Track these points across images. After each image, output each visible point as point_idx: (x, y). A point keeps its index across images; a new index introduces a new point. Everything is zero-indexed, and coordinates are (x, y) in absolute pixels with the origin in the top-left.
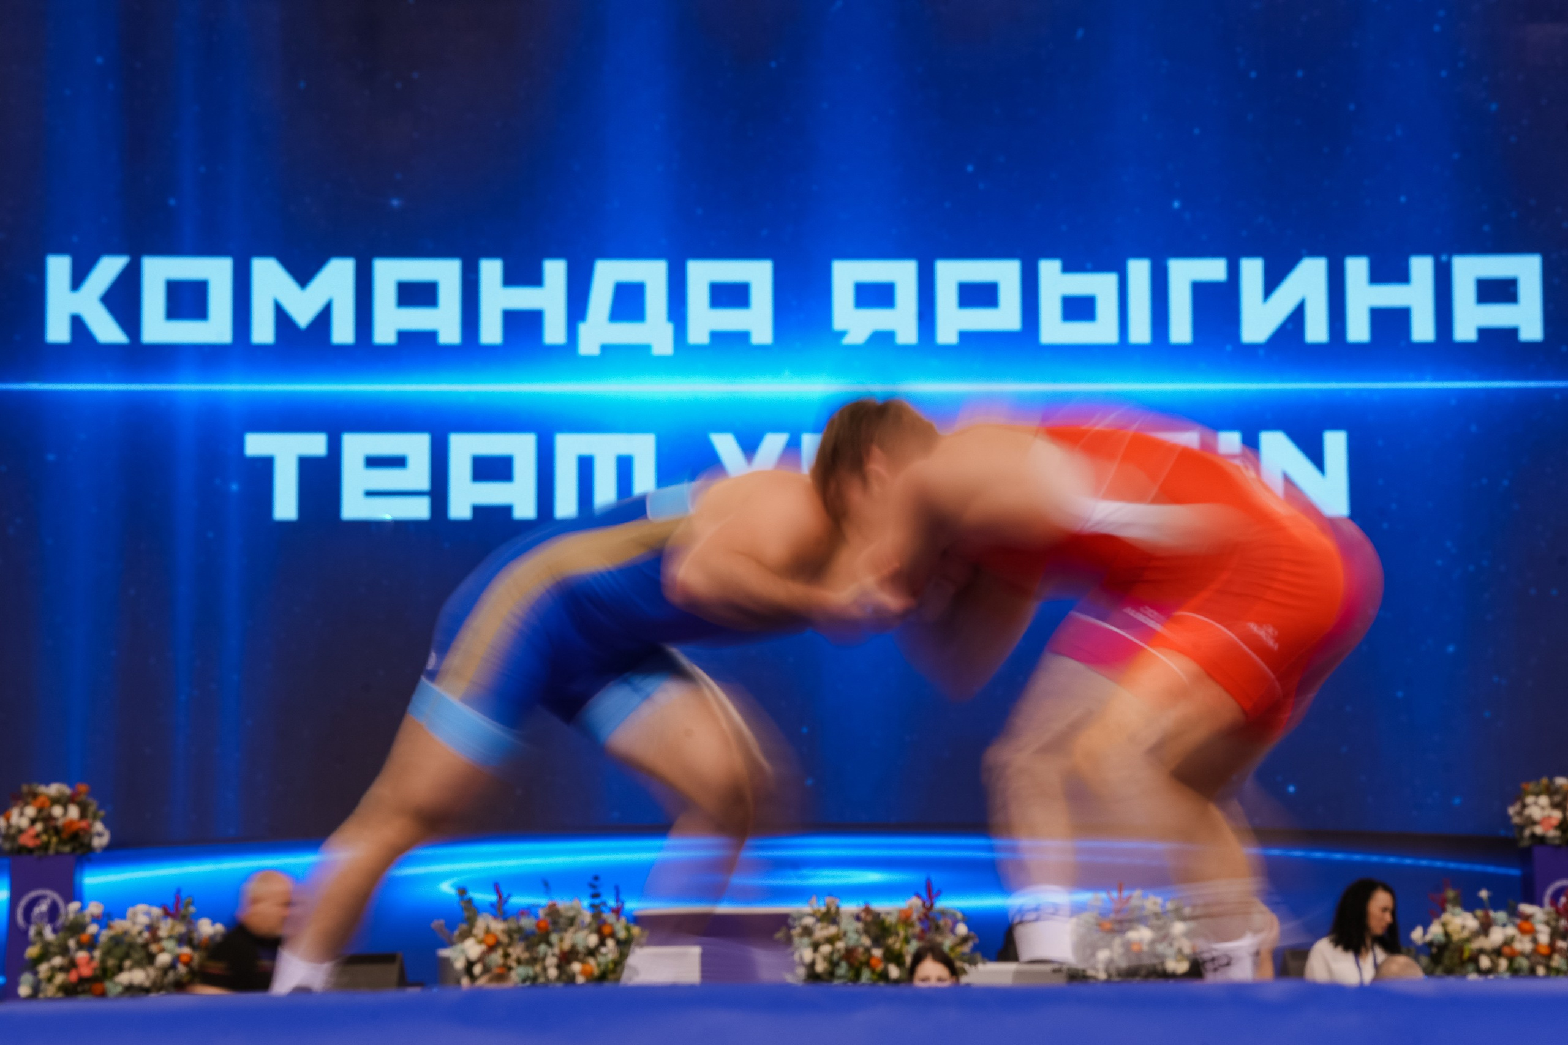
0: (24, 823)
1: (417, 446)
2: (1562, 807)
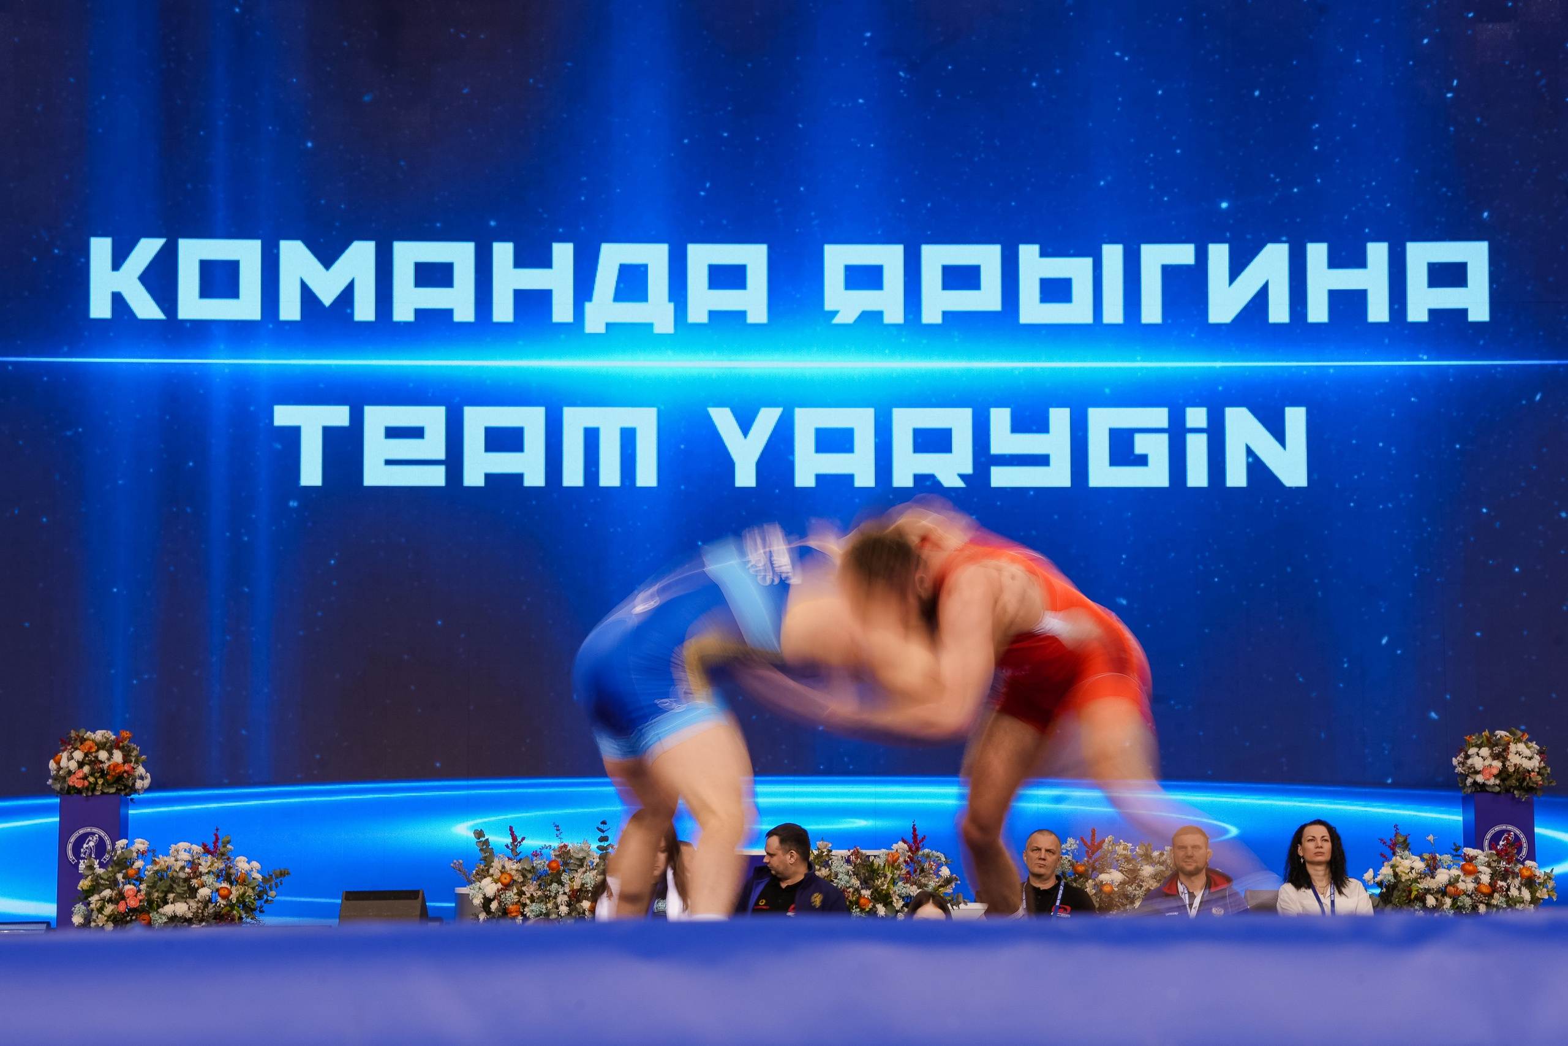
0: (73, 765)
1: (434, 418)
2: (1502, 756)
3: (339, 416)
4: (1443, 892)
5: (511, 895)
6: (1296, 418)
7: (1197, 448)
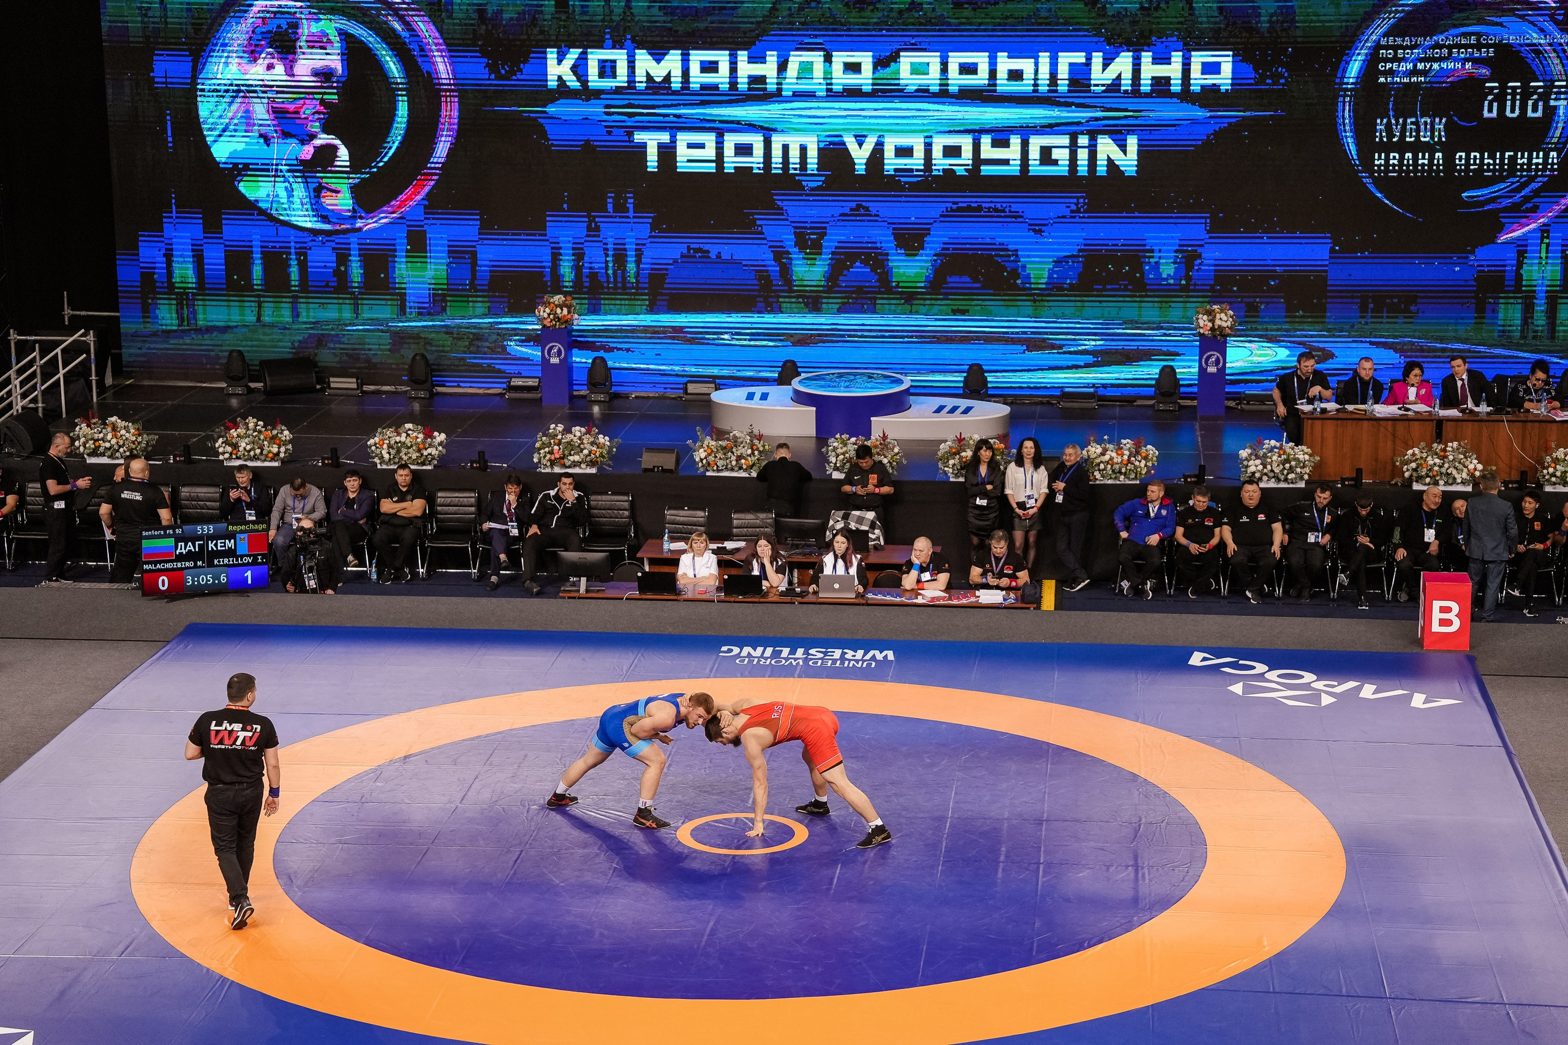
0: (546, 315)
1: (709, 139)
2: (1212, 321)
3: (665, 137)
4: (1108, 463)
5: (711, 458)
6: (1132, 142)
7: (1083, 155)
